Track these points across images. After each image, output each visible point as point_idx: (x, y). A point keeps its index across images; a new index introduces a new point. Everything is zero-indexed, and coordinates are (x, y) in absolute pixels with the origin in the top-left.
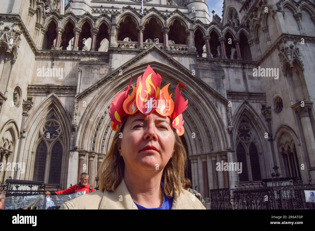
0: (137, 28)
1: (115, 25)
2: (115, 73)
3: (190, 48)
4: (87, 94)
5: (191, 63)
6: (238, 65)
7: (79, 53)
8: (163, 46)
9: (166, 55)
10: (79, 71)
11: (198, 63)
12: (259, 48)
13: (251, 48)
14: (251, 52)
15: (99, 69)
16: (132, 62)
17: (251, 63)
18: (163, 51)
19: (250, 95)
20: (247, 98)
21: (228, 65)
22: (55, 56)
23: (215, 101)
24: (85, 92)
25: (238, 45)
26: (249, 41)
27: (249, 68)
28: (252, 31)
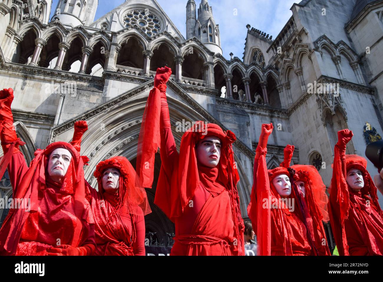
0: (144, 52)
1: (116, 45)
2: (110, 104)
3: (207, 85)
4: (70, 127)
5: (209, 103)
6: (265, 111)
7: (63, 74)
8: (174, 78)
9: (178, 89)
10: (61, 96)
11: (217, 104)
12: (290, 94)
13: (280, 94)
14: (281, 99)
15: (89, 96)
16: (134, 92)
17: (280, 111)
18: (175, 83)
19: (280, 149)
20: (276, 153)
21: (253, 111)
22: (30, 74)
23: (238, 152)
24: (67, 123)
25: (265, 89)
26: (278, 85)
27: (279, 117)
28: (282, 74)
